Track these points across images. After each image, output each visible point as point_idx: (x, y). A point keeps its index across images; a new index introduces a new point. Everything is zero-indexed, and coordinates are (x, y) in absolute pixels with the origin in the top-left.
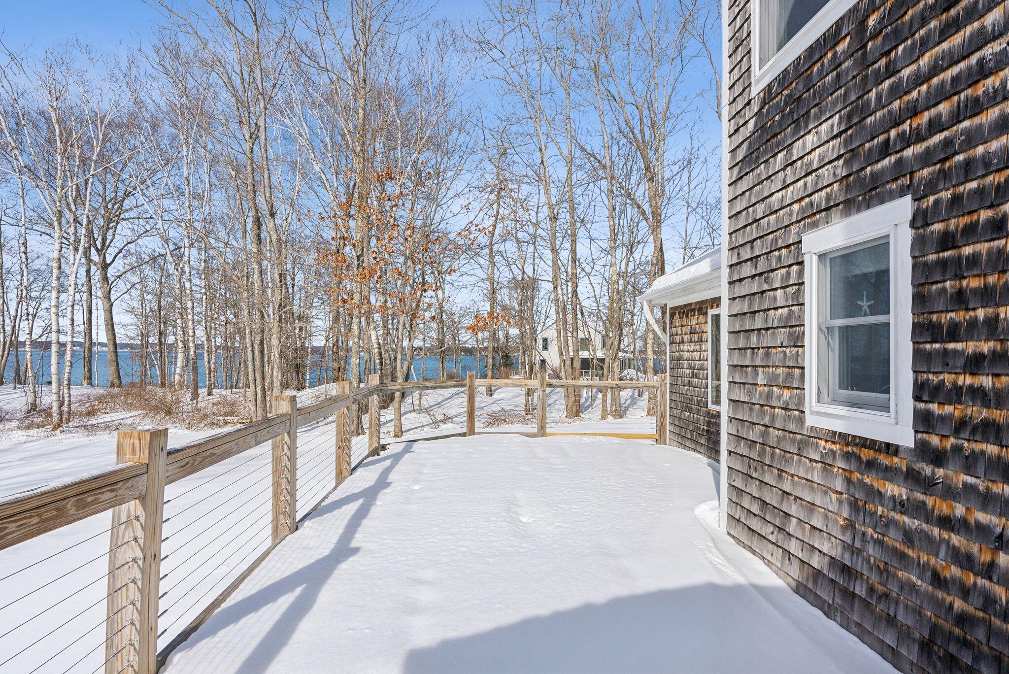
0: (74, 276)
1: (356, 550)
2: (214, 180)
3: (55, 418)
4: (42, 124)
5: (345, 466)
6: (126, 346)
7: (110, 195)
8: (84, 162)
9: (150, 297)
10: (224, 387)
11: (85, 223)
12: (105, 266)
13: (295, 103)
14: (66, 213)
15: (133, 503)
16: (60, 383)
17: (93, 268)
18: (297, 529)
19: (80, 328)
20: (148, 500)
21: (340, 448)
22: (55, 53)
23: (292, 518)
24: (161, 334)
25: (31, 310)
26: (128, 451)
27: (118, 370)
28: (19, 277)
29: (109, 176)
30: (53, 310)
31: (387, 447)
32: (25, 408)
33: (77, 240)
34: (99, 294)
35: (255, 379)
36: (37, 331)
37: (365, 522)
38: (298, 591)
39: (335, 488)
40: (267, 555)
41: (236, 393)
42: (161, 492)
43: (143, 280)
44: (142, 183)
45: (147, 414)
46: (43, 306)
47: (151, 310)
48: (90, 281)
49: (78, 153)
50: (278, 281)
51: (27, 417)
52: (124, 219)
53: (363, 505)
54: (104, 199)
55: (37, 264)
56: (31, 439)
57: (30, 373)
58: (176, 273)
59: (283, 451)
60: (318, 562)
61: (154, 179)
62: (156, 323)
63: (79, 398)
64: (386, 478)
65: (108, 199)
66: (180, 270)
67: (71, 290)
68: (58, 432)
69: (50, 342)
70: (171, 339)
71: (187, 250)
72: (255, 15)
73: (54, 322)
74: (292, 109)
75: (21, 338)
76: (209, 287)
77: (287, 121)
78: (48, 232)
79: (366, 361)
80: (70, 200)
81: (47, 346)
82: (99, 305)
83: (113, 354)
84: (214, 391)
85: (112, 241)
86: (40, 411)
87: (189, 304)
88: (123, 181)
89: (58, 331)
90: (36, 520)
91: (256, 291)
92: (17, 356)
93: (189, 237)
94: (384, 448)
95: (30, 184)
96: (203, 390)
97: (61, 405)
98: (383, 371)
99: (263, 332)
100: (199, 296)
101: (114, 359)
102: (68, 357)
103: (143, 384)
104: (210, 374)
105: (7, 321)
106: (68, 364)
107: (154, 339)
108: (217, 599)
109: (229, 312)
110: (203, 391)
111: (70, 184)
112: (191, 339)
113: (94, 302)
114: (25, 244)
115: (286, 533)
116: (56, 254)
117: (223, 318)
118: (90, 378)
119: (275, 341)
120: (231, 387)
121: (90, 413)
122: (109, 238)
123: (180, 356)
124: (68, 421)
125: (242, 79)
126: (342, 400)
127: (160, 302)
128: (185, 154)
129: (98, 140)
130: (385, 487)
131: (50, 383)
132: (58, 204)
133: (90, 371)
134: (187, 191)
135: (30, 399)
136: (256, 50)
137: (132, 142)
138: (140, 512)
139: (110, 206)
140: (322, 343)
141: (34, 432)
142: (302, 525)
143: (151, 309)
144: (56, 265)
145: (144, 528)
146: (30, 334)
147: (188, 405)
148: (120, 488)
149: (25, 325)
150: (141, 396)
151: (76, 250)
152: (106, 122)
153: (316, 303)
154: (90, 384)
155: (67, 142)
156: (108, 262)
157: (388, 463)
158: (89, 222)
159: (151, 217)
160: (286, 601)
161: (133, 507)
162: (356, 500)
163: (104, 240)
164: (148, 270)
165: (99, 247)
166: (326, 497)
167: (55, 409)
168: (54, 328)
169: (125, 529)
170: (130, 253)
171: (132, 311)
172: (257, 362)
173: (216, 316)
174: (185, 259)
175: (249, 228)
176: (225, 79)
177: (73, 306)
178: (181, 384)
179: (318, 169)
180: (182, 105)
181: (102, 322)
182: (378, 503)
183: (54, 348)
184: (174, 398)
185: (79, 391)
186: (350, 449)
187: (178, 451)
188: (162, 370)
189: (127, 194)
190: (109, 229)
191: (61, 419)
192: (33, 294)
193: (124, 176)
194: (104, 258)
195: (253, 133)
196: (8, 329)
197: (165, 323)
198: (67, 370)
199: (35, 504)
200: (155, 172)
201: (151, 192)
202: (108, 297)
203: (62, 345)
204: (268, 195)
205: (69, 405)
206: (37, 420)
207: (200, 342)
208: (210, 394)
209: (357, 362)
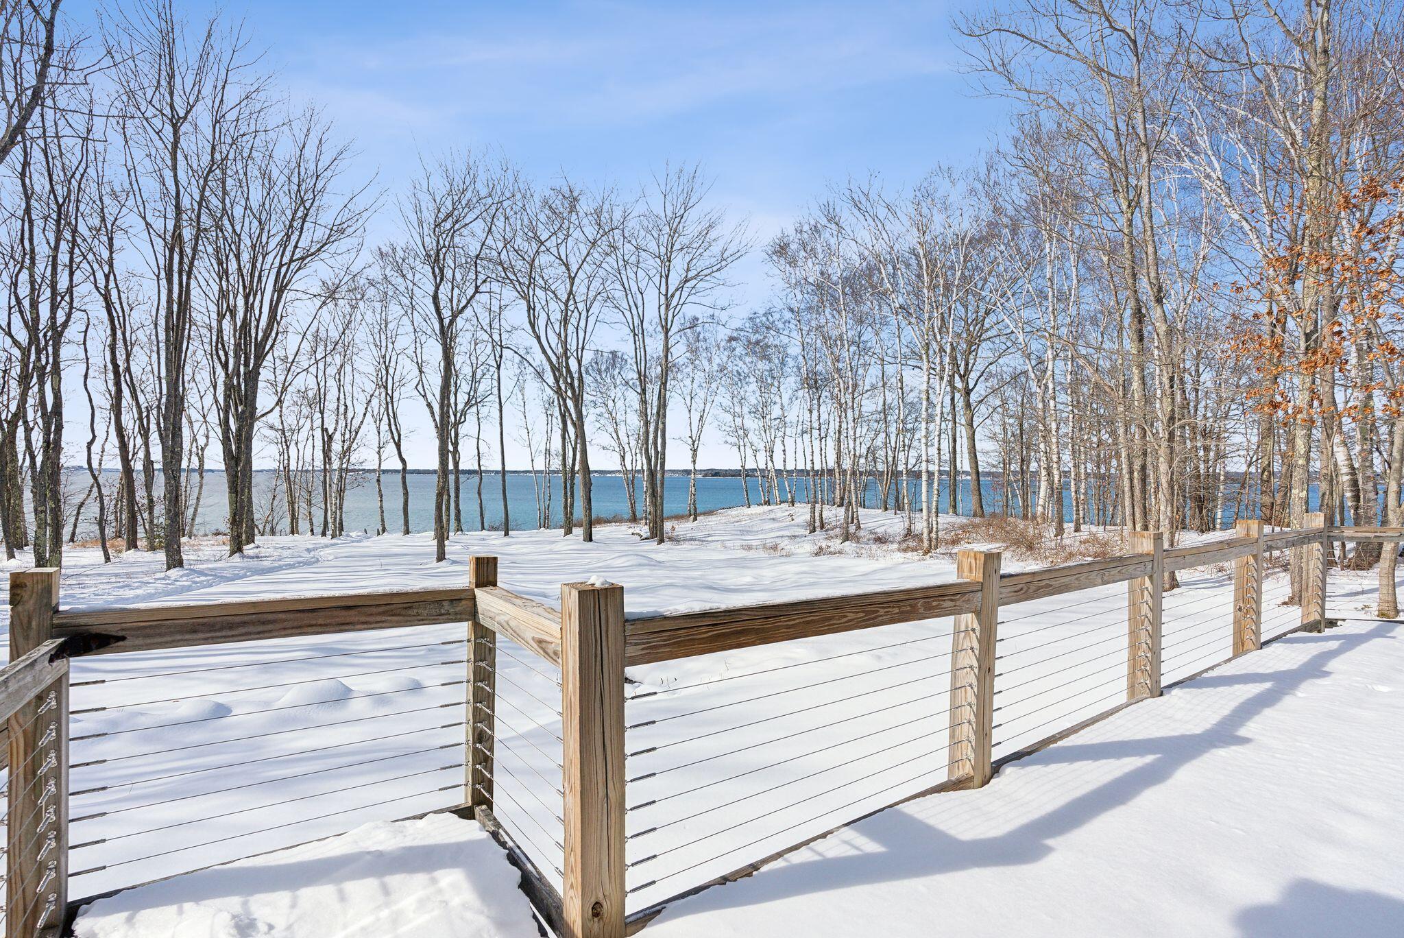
0: (940, 405)
1: (1244, 741)
2: (1082, 271)
3: (926, 544)
4: (913, 262)
5: (1249, 635)
6: (989, 474)
7: (971, 316)
8: (947, 288)
9: (1011, 421)
10: (1096, 522)
11: (948, 351)
12: (968, 392)
13: (1198, 134)
14: (934, 344)
15: (970, 615)
16: (929, 511)
17: (957, 395)
18: (1161, 694)
19: (946, 457)
20: (982, 616)
21: (1240, 609)
22: (922, 189)
23: (1154, 679)
24: (1023, 460)
25: (907, 441)
26: (966, 569)
27: (981, 499)
28: (897, 411)
29: (970, 297)
30: (923, 441)
31: (1339, 623)
32: (903, 533)
33: (942, 369)
34: (963, 422)
35: (1133, 515)
36: (912, 461)
37: (1267, 712)
38: (1149, 758)
39: (1229, 660)
40: (1118, 711)
41: (1110, 531)
42: (994, 613)
43: (1004, 402)
44: (1002, 296)
45: (1007, 547)
46: (916, 437)
47: (1013, 435)
48: (954, 409)
49: (942, 282)
50: (1167, 387)
51: (904, 541)
52: (985, 340)
53: (1269, 691)
54: (966, 322)
55: (911, 398)
56: (907, 561)
57: (906, 501)
58: (1038, 390)
59: (1143, 598)
60: (1183, 737)
61: (1015, 288)
62: (1017, 449)
63: (945, 526)
64: (1324, 665)
65: (970, 321)
66: (1043, 387)
67: (938, 419)
68: (928, 556)
69: (920, 472)
70: (1033, 466)
71: (1051, 363)
72: (1135, 42)
73: (924, 453)
74: (1193, 145)
75: (900, 468)
76: (1077, 405)
77: (1187, 165)
78: (919, 365)
79: (1324, 495)
80: (936, 330)
81: (918, 475)
82: (962, 432)
83: (976, 483)
84: (1083, 527)
85: (974, 364)
86: (914, 536)
87: (1054, 426)
88: (984, 298)
89: (927, 461)
90: (897, 611)
91: (1136, 403)
92: (897, 484)
93: (1052, 348)
94: (1332, 623)
95: (904, 323)
96: (1070, 525)
97: (930, 532)
98: (1361, 511)
99: (1145, 454)
100: (1065, 415)
101: (977, 488)
102: (935, 485)
103: (1005, 515)
104: (1077, 506)
105: (890, 452)
106: (936, 492)
107: (1015, 467)
108: (1053, 736)
109: (1103, 431)
110: (1069, 527)
111: (936, 315)
112: (1055, 466)
113: (958, 430)
114: (901, 381)
115: (1145, 695)
116: (924, 387)
117: (1095, 439)
118: (955, 507)
119: (1163, 467)
120: (1105, 524)
121: (955, 542)
122: (971, 362)
123: (1044, 485)
124: (936, 547)
125: (1118, 135)
126: (1246, 545)
127: (1021, 425)
128: (1048, 250)
129: (959, 263)
130: (1319, 677)
131: (921, 510)
132: (926, 337)
133: (955, 499)
134: (1050, 294)
135: (907, 524)
136: (1136, 89)
137: (992, 254)
138: (976, 626)
139: (972, 329)
140: (1243, 468)
141: (909, 554)
142: (1169, 693)
143: (1013, 433)
144: (924, 397)
145: (979, 641)
146: (906, 464)
147: (1051, 541)
148: (958, 600)
149: (902, 456)
150: (1002, 528)
151: (942, 379)
152: (966, 242)
153: (1235, 411)
154: (955, 513)
155: (933, 271)
156: (971, 387)
157: (1334, 645)
158: (953, 349)
159: (1012, 332)
160: (1131, 763)
161: (969, 619)
162: (1260, 682)
163: (967, 365)
164: (1009, 392)
165: (962, 373)
166: (1212, 668)
167: (925, 535)
168: (924, 458)
169: (964, 638)
170: (991, 375)
171: (994, 437)
172: (1137, 493)
173: (1086, 437)
174: (1049, 373)
175: (1126, 324)
176: (1094, 144)
177: (939, 435)
178: (1044, 518)
179: (1236, 217)
180: (1043, 195)
181: (965, 451)
182: (1299, 694)
183: (924, 477)
184: (1037, 531)
185: (946, 520)
186: (1258, 614)
187: (1011, 576)
188: (1025, 500)
189: (987, 313)
190: (970, 353)
191: (930, 545)
192: (909, 426)
193: (984, 294)
194: (967, 383)
195: (1132, 200)
196: (890, 459)
197: (1027, 448)
198: (935, 498)
199: (896, 598)
200: (1016, 280)
201: (1011, 304)
202: (970, 424)
203: (930, 474)
204: (1153, 275)
205: (937, 532)
206: (912, 544)
207: (1066, 469)
208: (1077, 530)
209: (1304, 494)
